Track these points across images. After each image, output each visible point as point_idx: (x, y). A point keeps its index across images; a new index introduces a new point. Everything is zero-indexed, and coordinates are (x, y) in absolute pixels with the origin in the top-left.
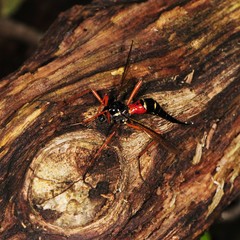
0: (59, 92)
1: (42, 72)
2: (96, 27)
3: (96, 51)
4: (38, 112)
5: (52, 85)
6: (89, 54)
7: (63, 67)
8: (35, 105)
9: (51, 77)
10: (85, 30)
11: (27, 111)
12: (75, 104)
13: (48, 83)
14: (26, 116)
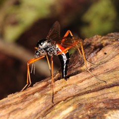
0: (86, 96)
1: (72, 80)
2: (114, 53)
3: (113, 70)
4: (71, 109)
5: (80, 90)
6: (108, 72)
7: (89, 78)
8: (68, 103)
9: (79, 84)
10: (105, 54)
11: (62, 107)
12: (98, 107)
13: (78, 89)
14: (61, 110)
